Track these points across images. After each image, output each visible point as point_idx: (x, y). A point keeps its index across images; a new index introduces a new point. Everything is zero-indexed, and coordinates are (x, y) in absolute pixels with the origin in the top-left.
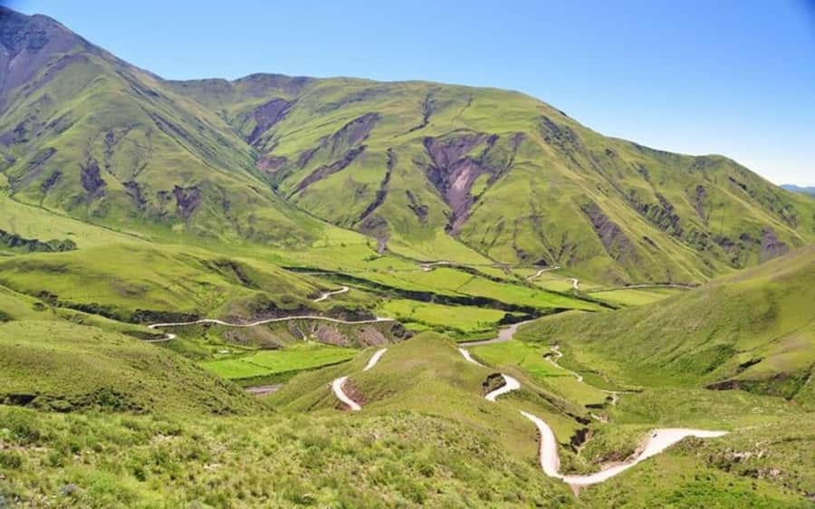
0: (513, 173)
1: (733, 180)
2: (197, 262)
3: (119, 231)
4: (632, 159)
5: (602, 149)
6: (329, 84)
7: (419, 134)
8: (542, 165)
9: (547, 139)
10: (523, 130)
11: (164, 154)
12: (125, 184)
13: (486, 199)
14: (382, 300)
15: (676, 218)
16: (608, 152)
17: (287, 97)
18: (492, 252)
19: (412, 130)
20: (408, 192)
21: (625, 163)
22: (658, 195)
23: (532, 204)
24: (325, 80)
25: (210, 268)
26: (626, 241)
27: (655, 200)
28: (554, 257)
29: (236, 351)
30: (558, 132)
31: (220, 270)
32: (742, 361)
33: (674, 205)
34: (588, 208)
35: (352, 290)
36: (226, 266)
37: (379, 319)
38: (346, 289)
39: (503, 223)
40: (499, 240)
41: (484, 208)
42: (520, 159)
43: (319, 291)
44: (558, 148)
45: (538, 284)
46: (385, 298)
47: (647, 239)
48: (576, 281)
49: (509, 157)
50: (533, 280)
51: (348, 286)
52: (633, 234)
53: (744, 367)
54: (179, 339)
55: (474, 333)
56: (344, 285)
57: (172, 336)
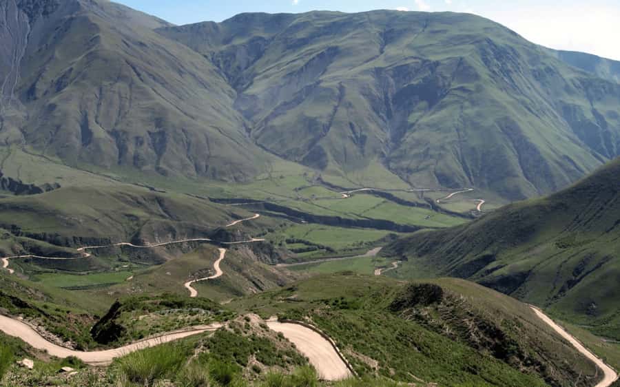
0: (447, 99)
2: (130, 199)
3: (98, 174)
4: (572, 76)
5: (543, 67)
6: (303, 20)
7: (371, 65)
8: (473, 89)
9: (486, 62)
10: (463, 55)
11: (141, 103)
12: (108, 132)
13: (419, 125)
14: (285, 224)
16: (549, 70)
17: (266, 36)
18: (414, 177)
19: (367, 61)
20: (351, 124)
21: (564, 80)
23: (457, 129)
24: (300, 15)
25: (138, 202)
27: (589, 116)
28: (470, 179)
29: (134, 265)
30: (501, 53)
31: (147, 204)
32: (489, 267)
33: (607, 120)
34: (510, 129)
35: (262, 216)
36: (153, 200)
37: (254, 240)
38: (257, 215)
39: (428, 149)
40: (421, 166)
41: (416, 135)
42: (455, 85)
43: (230, 218)
44: (496, 70)
45: (444, 206)
46: (289, 223)
47: (567, 157)
48: (483, 201)
49: (446, 83)
50: (440, 202)
51: (261, 213)
52: (552, 153)
53: (489, 272)
54: (93, 257)
55: (345, 250)
56: (257, 212)
57: (88, 255)
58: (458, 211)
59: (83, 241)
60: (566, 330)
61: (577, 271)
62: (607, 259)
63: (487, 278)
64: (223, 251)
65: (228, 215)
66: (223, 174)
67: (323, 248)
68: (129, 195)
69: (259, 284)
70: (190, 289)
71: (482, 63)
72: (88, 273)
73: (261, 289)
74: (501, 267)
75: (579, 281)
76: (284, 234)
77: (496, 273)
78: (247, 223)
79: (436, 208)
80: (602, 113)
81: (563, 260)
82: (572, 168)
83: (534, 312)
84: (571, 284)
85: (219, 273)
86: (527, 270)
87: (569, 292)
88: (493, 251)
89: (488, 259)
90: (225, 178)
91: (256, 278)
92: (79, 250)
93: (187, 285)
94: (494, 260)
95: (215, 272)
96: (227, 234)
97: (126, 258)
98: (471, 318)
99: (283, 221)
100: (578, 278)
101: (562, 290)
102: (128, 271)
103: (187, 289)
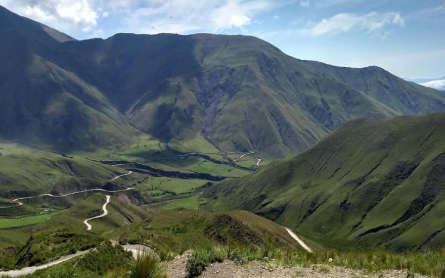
0: (239, 93)
1: (381, 83)
2: (49, 163)
4: (310, 77)
5: (294, 72)
8: (254, 87)
9: (262, 69)
10: (248, 64)
13: (224, 111)
14: (148, 178)
15: (330, 114)
16: (297, 73)
18: (222, 145)
20: (184, 110)
21: (305, 79)
22: (323, 100)
23: (245, 113)
25: (56, 166)
26: (293, 132)
27: (320, 103)
28: (253, 146)
29: (52, 210)
30: (269, 63)
31: (61, 166)
32: (263, 203)
33: (330, 106)
34: (275, 113)
35: (134, 173)
36: (64, 163)
37: (128, 189)
38: (131, 172)
39: (229, 126)
40: (225, 137)
41: (222, 117)
42: (244, 84)
43: (114, 174)
44: (267, 74)
45: (238, 163)
46: (150, 177)
47: (307, 130)
48: (260, 160)
49: (239, 83)
50: (237, 161)
51: (133, 170)
52: (299, 127)
53: (264, 206)
54: (24, 205)
55: (182, 194)
56: (130, 170)
57: (21, 204)
58: (247, 167)
59: (17, 194)
60: (306, 244)
61: (313, 204)
62: (330, 196)
63: (263, 210)
64: (108, 197)
65: (112, 172)
66: (109, 144)
67: (170, 193)
68: (48, 160)
69: (131, 219)
70: (88, 224)
71: (260, 70)
72: (21, 217)
73: (132, 222)
74: (271, 202)
75: (314, 210)
76: (147, 184)
77: (268, 206)
78: (125, 178)
79: (234, 165)
80: (327, 100)
81: (305, 197)
82: (310, 137)
83: (287, 232)
84: (311, 212)
85: (106, 212)
86: (285, 203)
87: (309, 218)
88: (266, 192)
89: (263, 197)
90: (111, 147)
91: (129, 215)
92: (14, 200)
93: (85, 222)
94: (266, 198)
95: (103, 212)
96: (112, 185)
97: (47, 205)
98: (249, 236)
99: (146, 176)
100: (314, 209)
101: (305, 217)
102: (48, 214)
103: (85, 224)
